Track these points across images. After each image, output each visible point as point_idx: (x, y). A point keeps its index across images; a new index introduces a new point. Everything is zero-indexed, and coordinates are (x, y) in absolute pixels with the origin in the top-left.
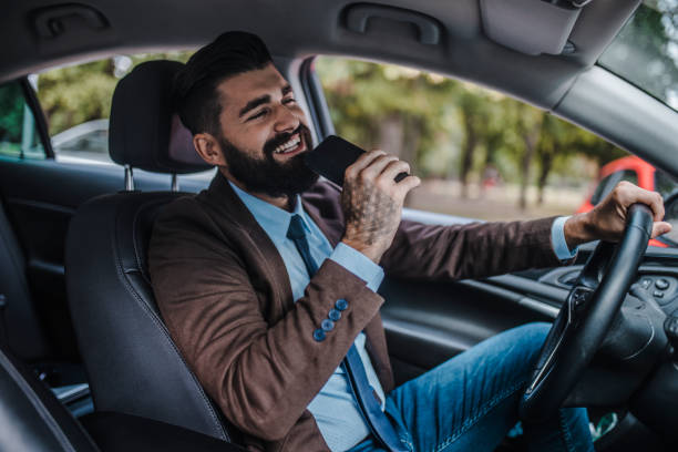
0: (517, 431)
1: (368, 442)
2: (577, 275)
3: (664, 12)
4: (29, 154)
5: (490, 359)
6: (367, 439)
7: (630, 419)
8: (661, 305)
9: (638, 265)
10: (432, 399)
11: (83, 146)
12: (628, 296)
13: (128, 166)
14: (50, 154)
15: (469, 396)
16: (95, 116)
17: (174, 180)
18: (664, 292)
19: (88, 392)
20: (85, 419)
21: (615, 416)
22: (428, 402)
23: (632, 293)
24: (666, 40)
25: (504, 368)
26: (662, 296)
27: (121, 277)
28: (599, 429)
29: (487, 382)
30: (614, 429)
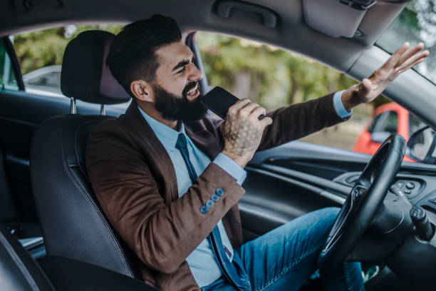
0: (317, 275)
1: (221, 281)
2: (357, 178)
3: (419, 11)
4: (7, 87)
5: (301, 230)
6: (220, 279)
7: (387, 270)
8: (409, 199)
9: (396, 173)
10: (263, 254)
11: (43, 82)
12: (389, 193)
13: (73, 98)
14: (22, 87)
15: (287, 253)
16: (50, 63)
17: (102, 108)
18: (412, 190)
19: (42, 242)
20: (40, 260)
21: (377, 268)
22: (260, 256)
23: (392, 191)
24: (419, 29)
25: (310, 235)
26: (409, 193)
27: (66, 170)
28: (368, 276)
29: (299, 244)
30: (376, 276)
